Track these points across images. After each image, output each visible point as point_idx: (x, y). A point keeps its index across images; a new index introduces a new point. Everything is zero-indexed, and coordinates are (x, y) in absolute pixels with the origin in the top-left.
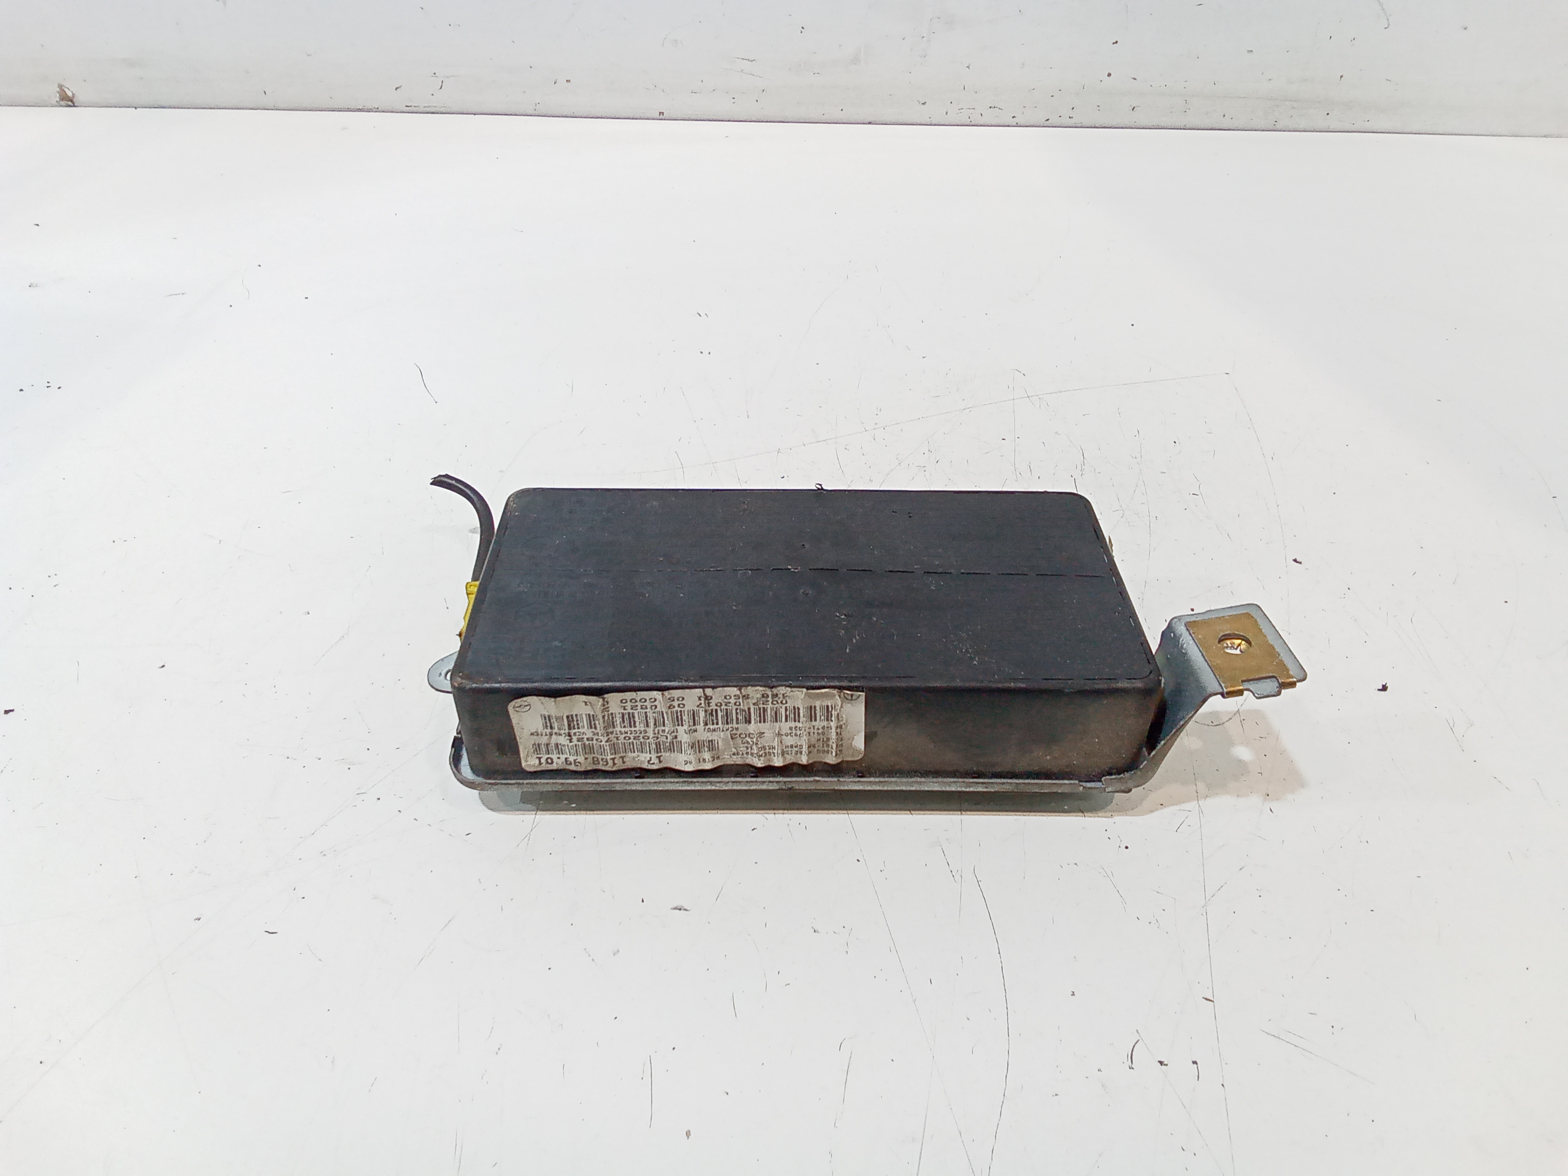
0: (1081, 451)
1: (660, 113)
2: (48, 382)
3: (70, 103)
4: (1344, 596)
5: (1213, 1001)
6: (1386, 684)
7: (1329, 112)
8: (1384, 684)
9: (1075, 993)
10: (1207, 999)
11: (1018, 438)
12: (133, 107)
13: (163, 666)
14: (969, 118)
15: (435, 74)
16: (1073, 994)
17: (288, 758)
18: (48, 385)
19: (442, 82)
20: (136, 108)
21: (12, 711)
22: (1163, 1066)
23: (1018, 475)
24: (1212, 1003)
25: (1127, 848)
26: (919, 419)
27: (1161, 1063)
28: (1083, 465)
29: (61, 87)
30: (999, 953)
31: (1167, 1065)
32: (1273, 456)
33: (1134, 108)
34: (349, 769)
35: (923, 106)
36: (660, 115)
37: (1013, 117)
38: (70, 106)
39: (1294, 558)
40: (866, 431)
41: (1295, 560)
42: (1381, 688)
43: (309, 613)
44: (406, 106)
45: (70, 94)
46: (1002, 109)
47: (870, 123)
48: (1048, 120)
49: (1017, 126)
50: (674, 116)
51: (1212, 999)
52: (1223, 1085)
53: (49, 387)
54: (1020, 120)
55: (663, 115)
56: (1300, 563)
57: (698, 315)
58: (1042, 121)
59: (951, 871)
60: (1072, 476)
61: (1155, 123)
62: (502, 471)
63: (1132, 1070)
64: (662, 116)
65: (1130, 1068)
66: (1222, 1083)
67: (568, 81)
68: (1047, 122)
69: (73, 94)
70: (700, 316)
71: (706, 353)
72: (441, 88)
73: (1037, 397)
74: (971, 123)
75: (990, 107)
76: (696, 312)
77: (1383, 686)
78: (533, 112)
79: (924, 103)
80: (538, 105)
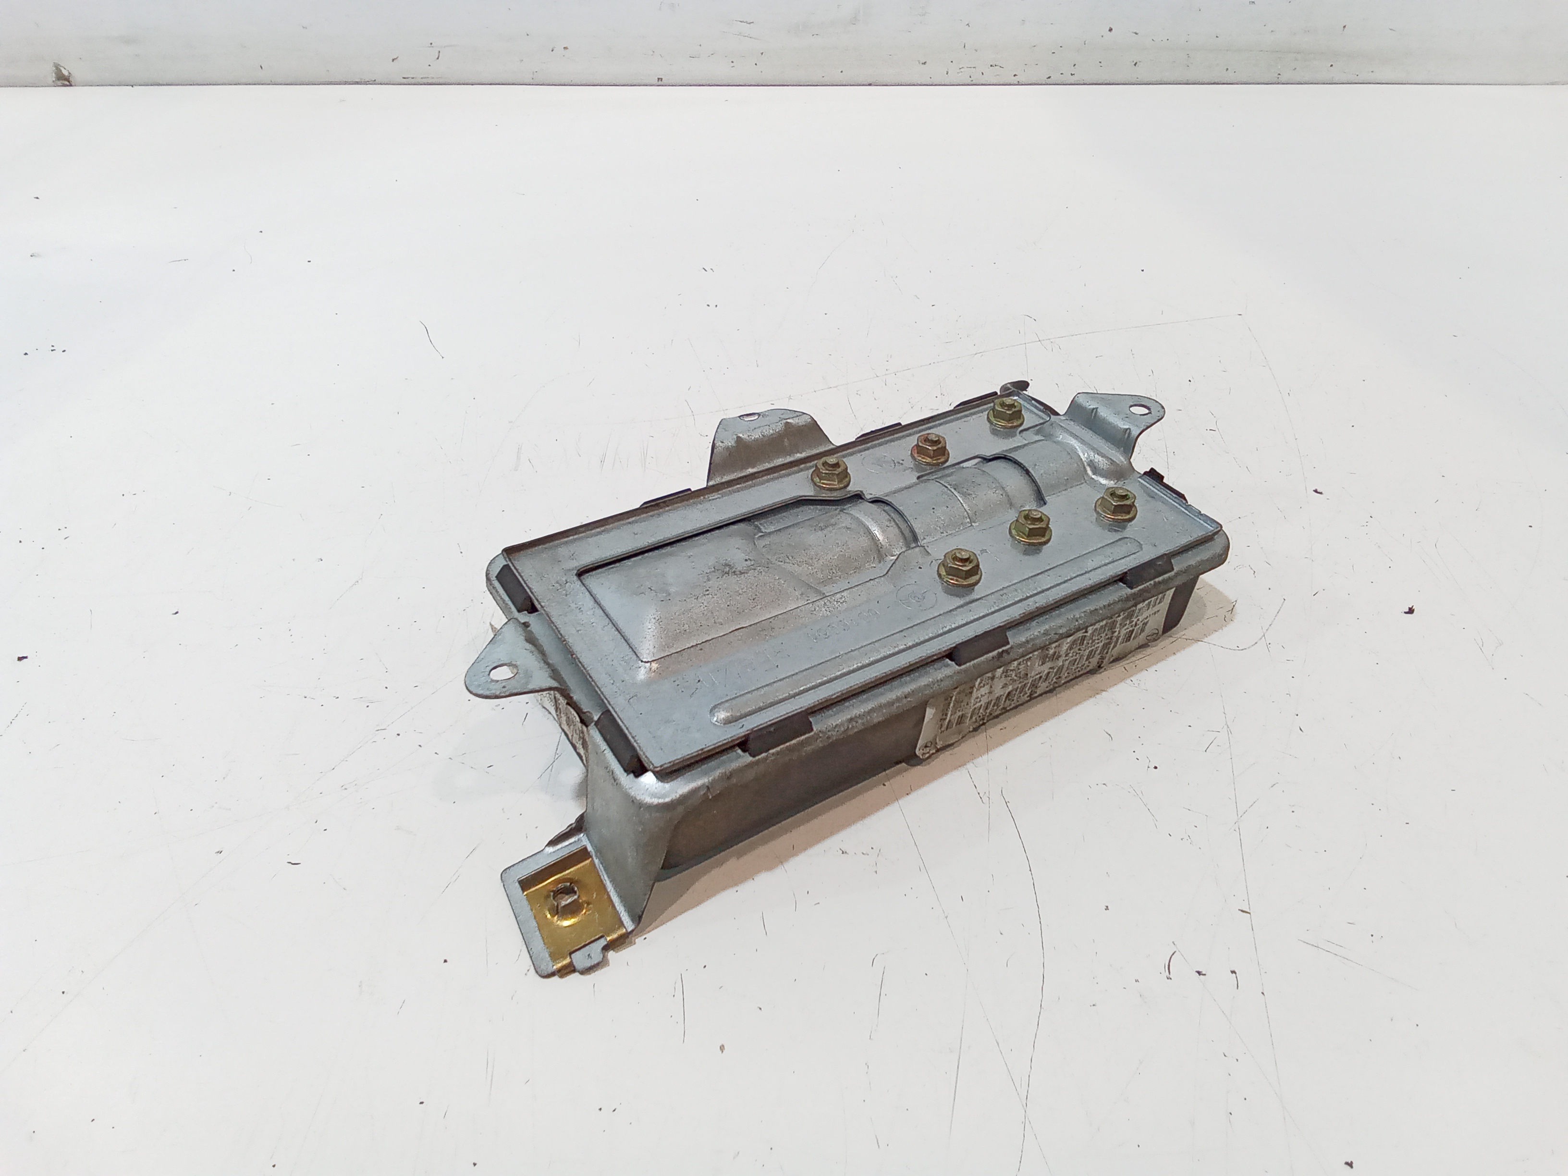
1: (659, 79)
2: (53, 346)
3: (67, 83)
4: (1367, 524)
5: (1249, 913)
6: (1413, 606)
7: (1332, 63)
8: (1411, 607)
9: (1109, 907)
10: (1243, 911)
12: (129, 85)
13: (177, 613)
14: (970, 77)
15: (431, 44)
16: (1107, 908)
17: (306, 697)
18: (53, 348)
19: (439, 52)
20: (132, 86)
21: (26, 657)
22: (1201, 976)
24: (1249, 915)
25: (1156, 768)
26: (929, 364)
27: (1199, 973)
29: (57, 67)
30: (1030, 870)
31: (1205, 975)
32: (1289, 392)
33: (1136, 63)
34: (368, 706)
35: (924, 66)
36: (658, 81)
37: (1015, 75)
38: (68, 86)
39: (1314, 489)
40: (877, 376)
41: (1316, 491)
42: (1407, 610)
43: (322, 560)
44: (404, 78)
45: (66, 73)
46: (1003, 68)
47: (870, 85)
48: (1049, 77)
49: (1019, 84)
50: (673, 82)
51: (1249, 911)
52: (1263, 993)
53: (54, 350)
54: (1021, 78)
55: (661, 80)
56: (1321, 493)
57: (704, 270)
58: (1044, 79)
59: (979, 794)
61: (1157, 78)
62: (512, 421)
63: (1169, 980)
64: (660, 82)
65: (1168, 978)
66: (1262, 991)
67: (565, 48)
68: (1049, 79)
69: (69, 73)
70: (706, 271)
71: (712, 306)
72: (438, 58)
73: (1048, 341)
74: (972, 83)
75: (991, 66)
76: (702, 268)
77: (1410, 609)
78: (531, 81)
79: (925, 63)
80: (535, 73)
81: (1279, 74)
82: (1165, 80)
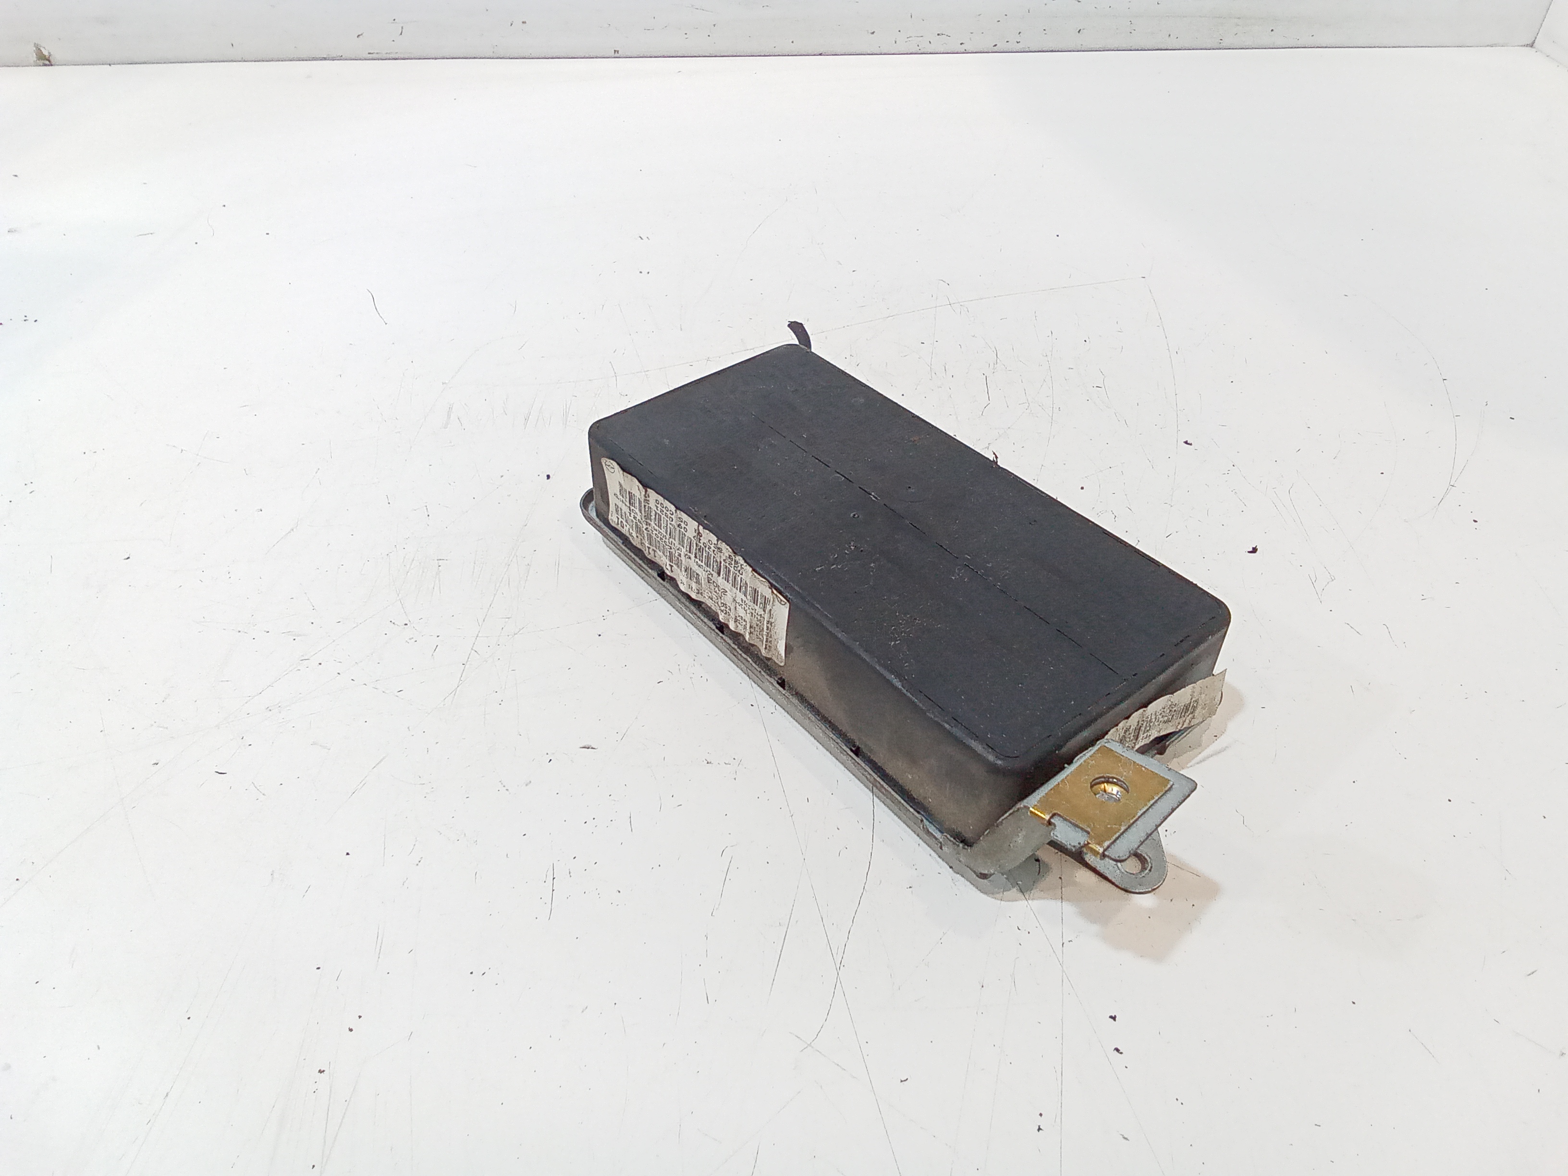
0: (995, 352)
1: (615, 51)
2: (26, 316)
3: (47, 62)
4: (1228, 472)
6: (1256, 547)
7: (1273, 28)
8: (1254, 547)
11: (937, 341)
12: (107, 64)
13: (128, 558)
14: (918, 46)
15: (394, 20)
17: (239, 632)
18: (26, 318)
19: (402, 28)
20: (110, 65)
23: (933, 374)
26: (844, 327)
28: (995, 363)
29: (37, 46)
32: (1177, 350)
33: (1080, 30)
34: (294, 640)
35: (872, 35)
36: (615, 53)
37: (961, 44)
38: (49, 65)
39: (1185, 441)
41: (1186, 443)
42: (1251, 550)
43: (261, 511)
44: (369, 53)
45: (46, 53)
46: (949, 36)
47: (821, 55)
48: (995, 45)
49: (966, 52)
50: (629, 54)
52: (1061, 879)
53: (27, 320)
54: (968, 47)
55: (618, 53)
56: (1191, 444)
57: (640, 238)
58: (990, 47)
60: (984, 374)
61: (1101, 46)
62: (445, 383)
64: (617, 55)
67: (524, 22)
68: (995, 47)
69: (49, 53)
70: (642, 239)
71: (645, 272)
72: (401, 34)
73: (958, 304)
74: (920, 52)
75: (938, 35)
76: (638, 236)
77: (1253, 548)
78: (491, 55)
79: (873, 33)
80: (495, 47)
81: (1221, 40)
82: (1109, 47)
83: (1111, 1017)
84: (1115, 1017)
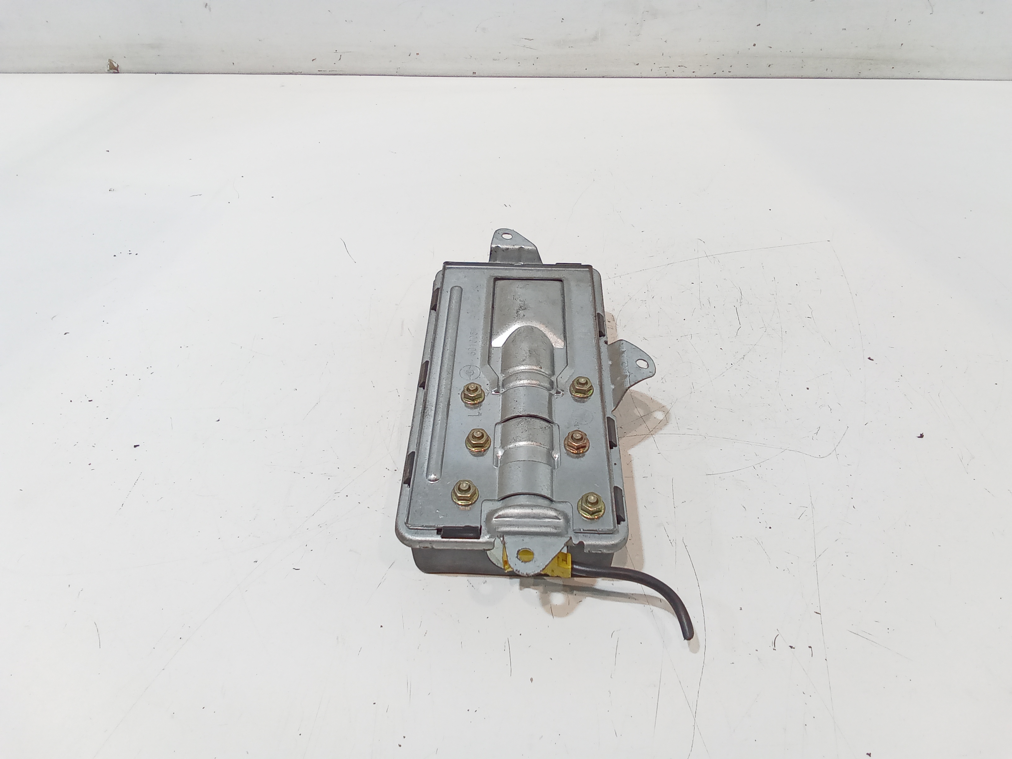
0: (740, 290)
1: (473, 73)
2: (130, 251)
3: (116, 71)
4: (899, 380)
5: (820, 614)
6: (923, 433)
7: (894, 67)
8: (922, 433)
9: (742, 609)
10: (816, 613)
11: (702, 282)
12: (154, 73)
13: (219, 420)
14: (666, 73)
15: (336, 51)
16: (741, 609)
17: (295, 473)
18: (130, 252)
19: (341, 55)
20: (156, 74)
21: (138, 446)
22: (792, 649)
23: (702, 305)
24: (820, 615)
25: (770, 528)
26: (641, 271)
27: (791, 647)
28: (741, 299)
29: (110, 61)
30: (699, 586)
31: (794, 648)
32: (856, 293)
33: (770, 65)
34: (329, 479)
35: (637, 66)
36: (473, 74)
37: (693, 72)
38: (116, 73)
39: (869, 357)
40: (609, 278)
41: (869, 358)
42: (919, 436)
43: (296, 390)
44: (319, 71)
45: (116, 66)
46: (686, 67)
47: (603, 77)
48: (715, 73)
49: (696, 77)
50: (482, 75)
51: (820, 613)
52: (826, 659)
53: (131, 253)
54: (697, 74)
56: (873, 360)
57: (505, 206)
58: (711, 74)
59: (670, 540)
60: (734, 306)
61: (783, 75)
62: (397, 305)
63: (775, 650)
64: (474, 75)
65: (774, 650)
66: (825, 658)
67: (418, 54)
68: (715, 75)
69: (118, 66)
72: (340, 59)
73: (712, 256)
74: (667, 76)
75: (679, 66)
76: (504, 204)
77: (921, 435)
78: (395, 74)
79: (638, 64)
80: (398, 69)
81: (860, 73)
82: (788, 76)
83: (867, 754)
84: (870, 754)
